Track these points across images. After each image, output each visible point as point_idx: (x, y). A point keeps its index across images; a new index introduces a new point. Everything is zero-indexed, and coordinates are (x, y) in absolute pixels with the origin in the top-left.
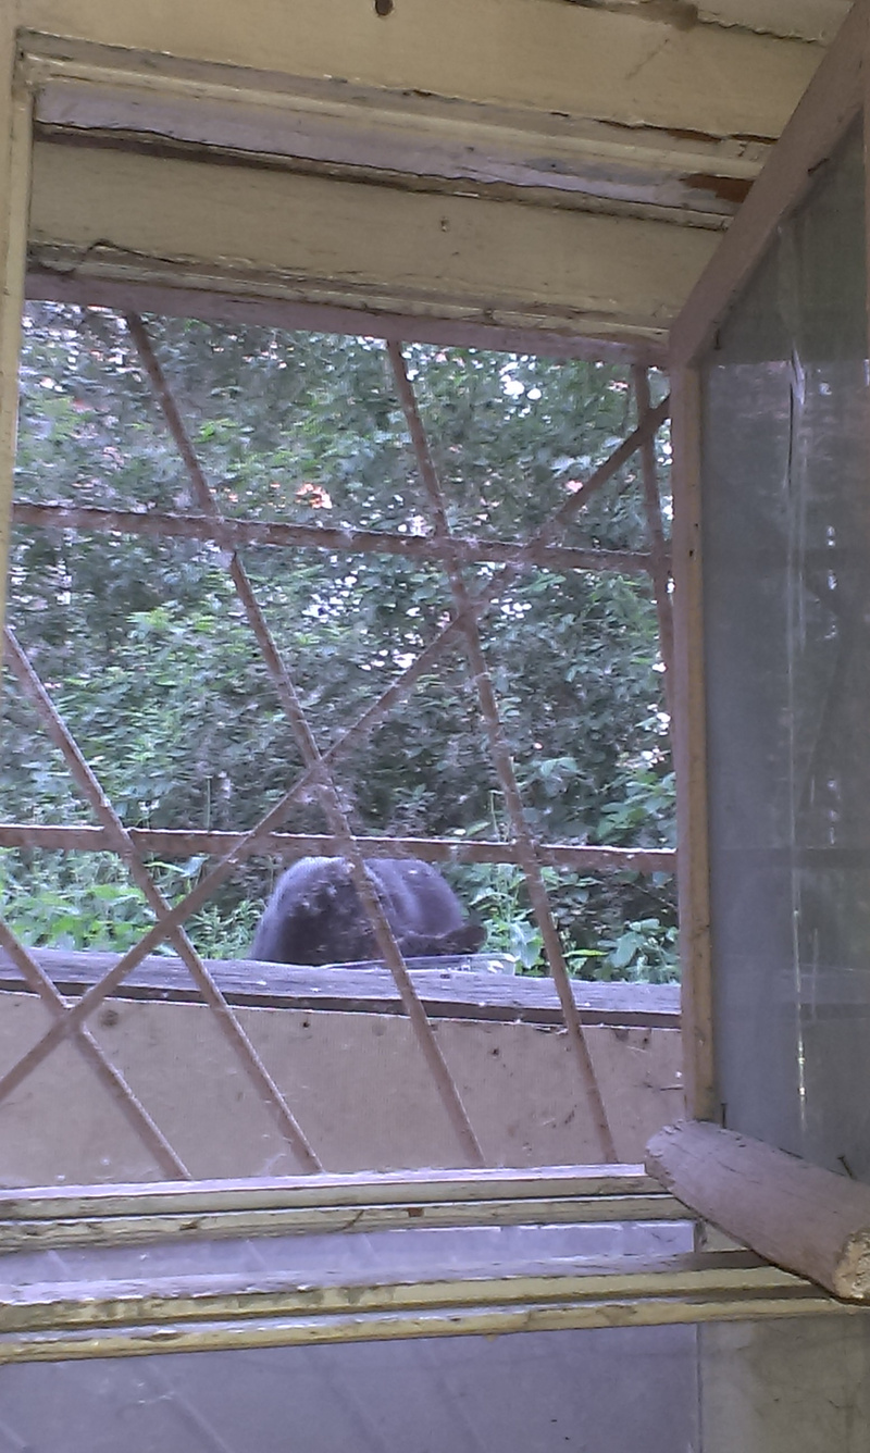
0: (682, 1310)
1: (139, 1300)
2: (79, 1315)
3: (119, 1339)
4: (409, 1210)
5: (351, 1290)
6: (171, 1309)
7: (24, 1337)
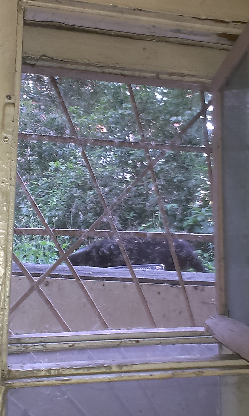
0: (218, 372)
1: (58, 369)
2: (40, 374)
3: (53, 381)
4: (135, 341)
5: (120, 366)
6: (67, 372)
7: (25, 380)
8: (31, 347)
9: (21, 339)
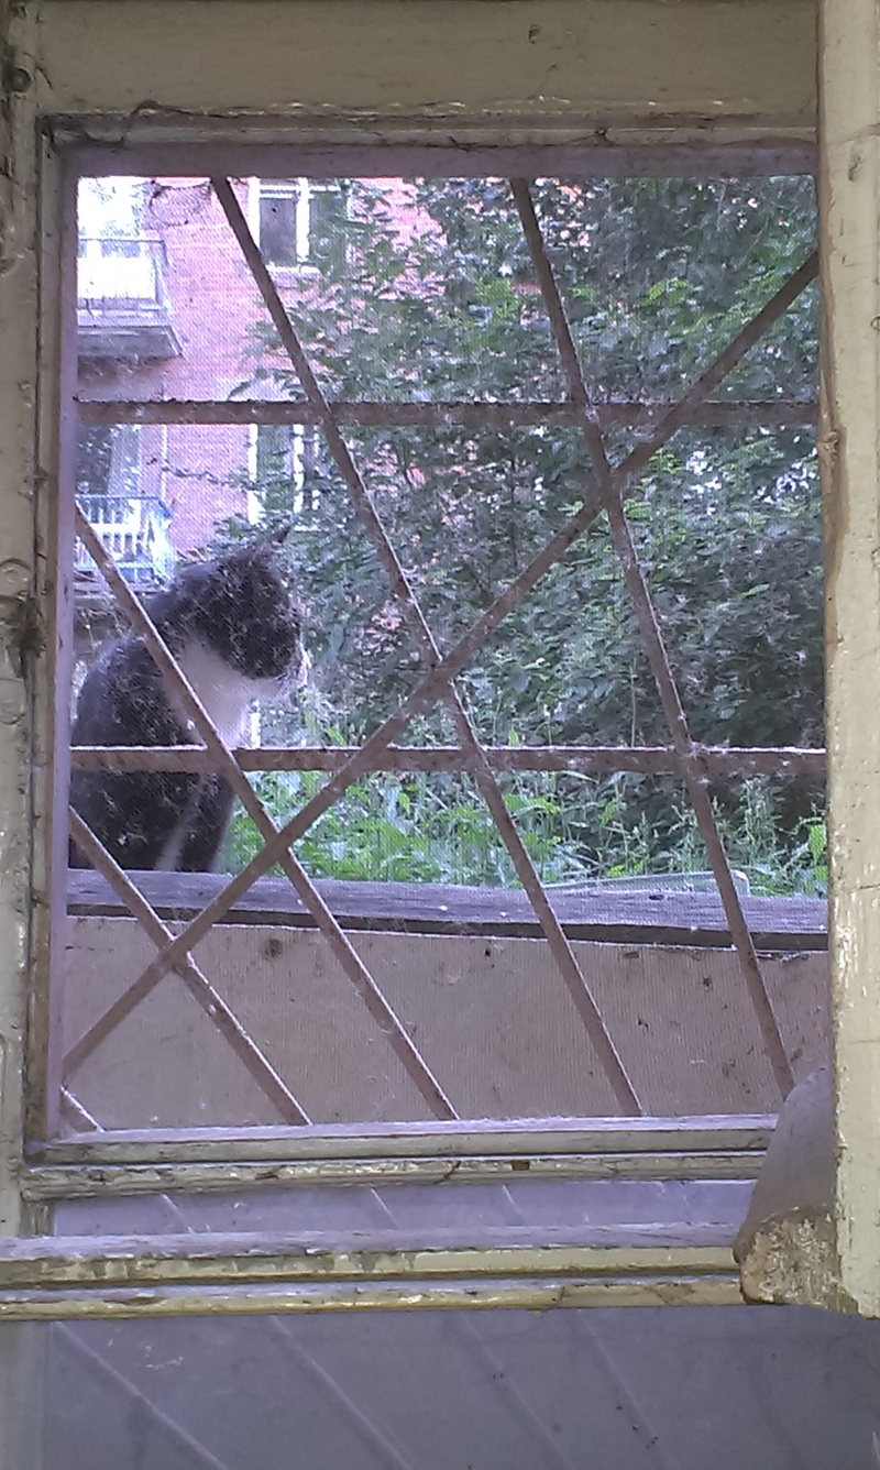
1: (130, 1260)
2: (62, 1273)
4: (512, 1162)
5: (365, 1255)
8: (119, 1179)
9: (91, 1148)
